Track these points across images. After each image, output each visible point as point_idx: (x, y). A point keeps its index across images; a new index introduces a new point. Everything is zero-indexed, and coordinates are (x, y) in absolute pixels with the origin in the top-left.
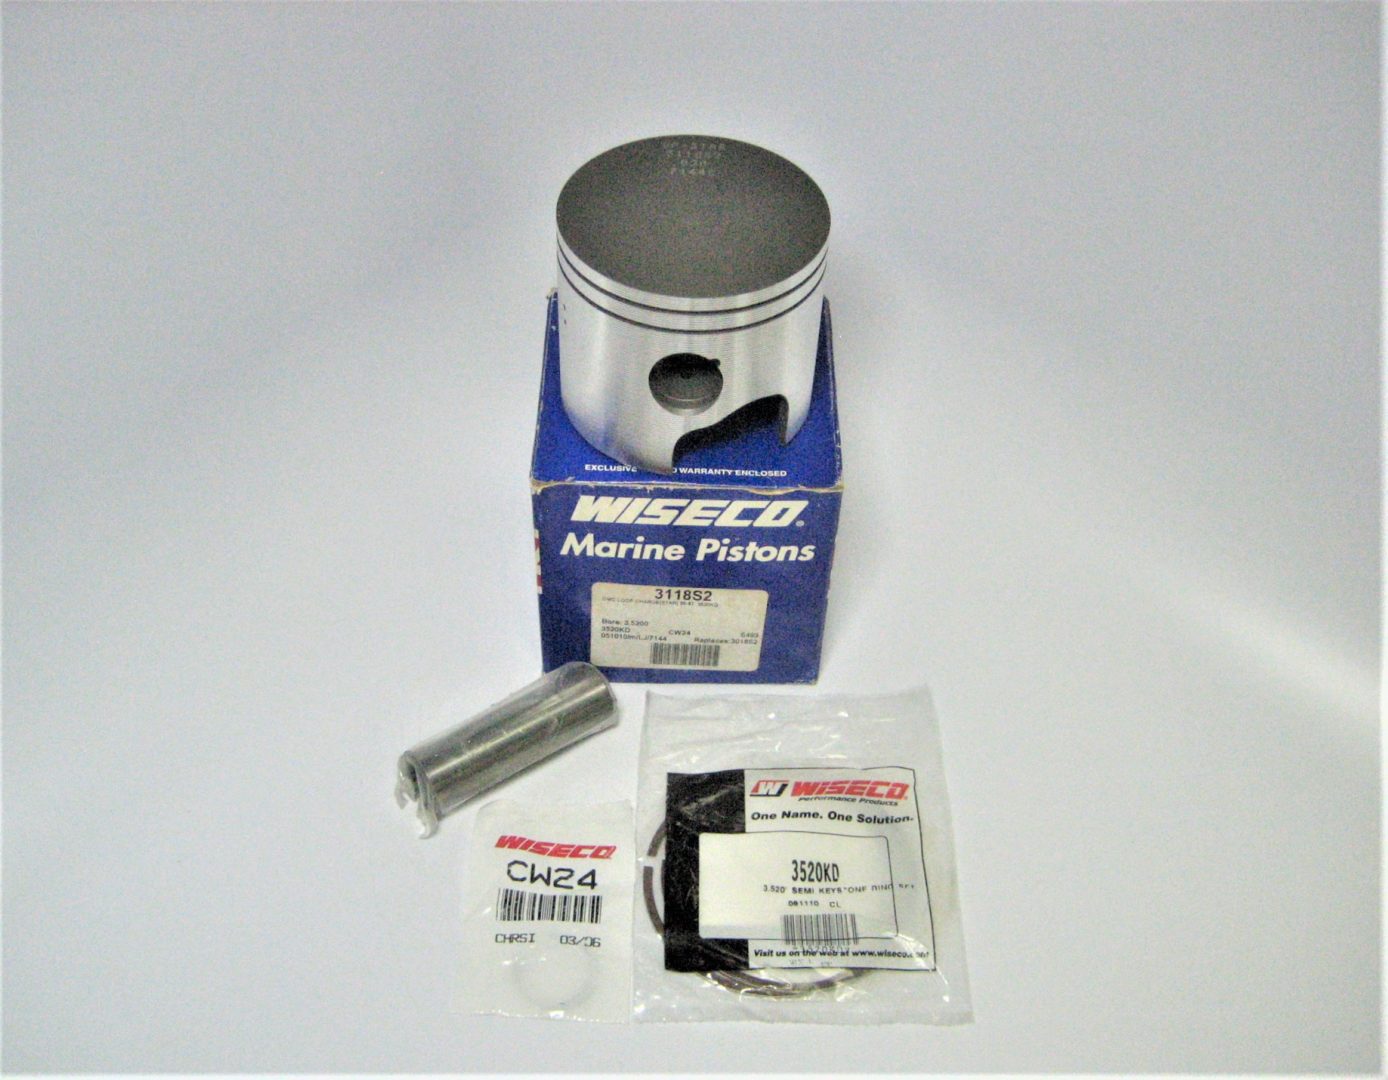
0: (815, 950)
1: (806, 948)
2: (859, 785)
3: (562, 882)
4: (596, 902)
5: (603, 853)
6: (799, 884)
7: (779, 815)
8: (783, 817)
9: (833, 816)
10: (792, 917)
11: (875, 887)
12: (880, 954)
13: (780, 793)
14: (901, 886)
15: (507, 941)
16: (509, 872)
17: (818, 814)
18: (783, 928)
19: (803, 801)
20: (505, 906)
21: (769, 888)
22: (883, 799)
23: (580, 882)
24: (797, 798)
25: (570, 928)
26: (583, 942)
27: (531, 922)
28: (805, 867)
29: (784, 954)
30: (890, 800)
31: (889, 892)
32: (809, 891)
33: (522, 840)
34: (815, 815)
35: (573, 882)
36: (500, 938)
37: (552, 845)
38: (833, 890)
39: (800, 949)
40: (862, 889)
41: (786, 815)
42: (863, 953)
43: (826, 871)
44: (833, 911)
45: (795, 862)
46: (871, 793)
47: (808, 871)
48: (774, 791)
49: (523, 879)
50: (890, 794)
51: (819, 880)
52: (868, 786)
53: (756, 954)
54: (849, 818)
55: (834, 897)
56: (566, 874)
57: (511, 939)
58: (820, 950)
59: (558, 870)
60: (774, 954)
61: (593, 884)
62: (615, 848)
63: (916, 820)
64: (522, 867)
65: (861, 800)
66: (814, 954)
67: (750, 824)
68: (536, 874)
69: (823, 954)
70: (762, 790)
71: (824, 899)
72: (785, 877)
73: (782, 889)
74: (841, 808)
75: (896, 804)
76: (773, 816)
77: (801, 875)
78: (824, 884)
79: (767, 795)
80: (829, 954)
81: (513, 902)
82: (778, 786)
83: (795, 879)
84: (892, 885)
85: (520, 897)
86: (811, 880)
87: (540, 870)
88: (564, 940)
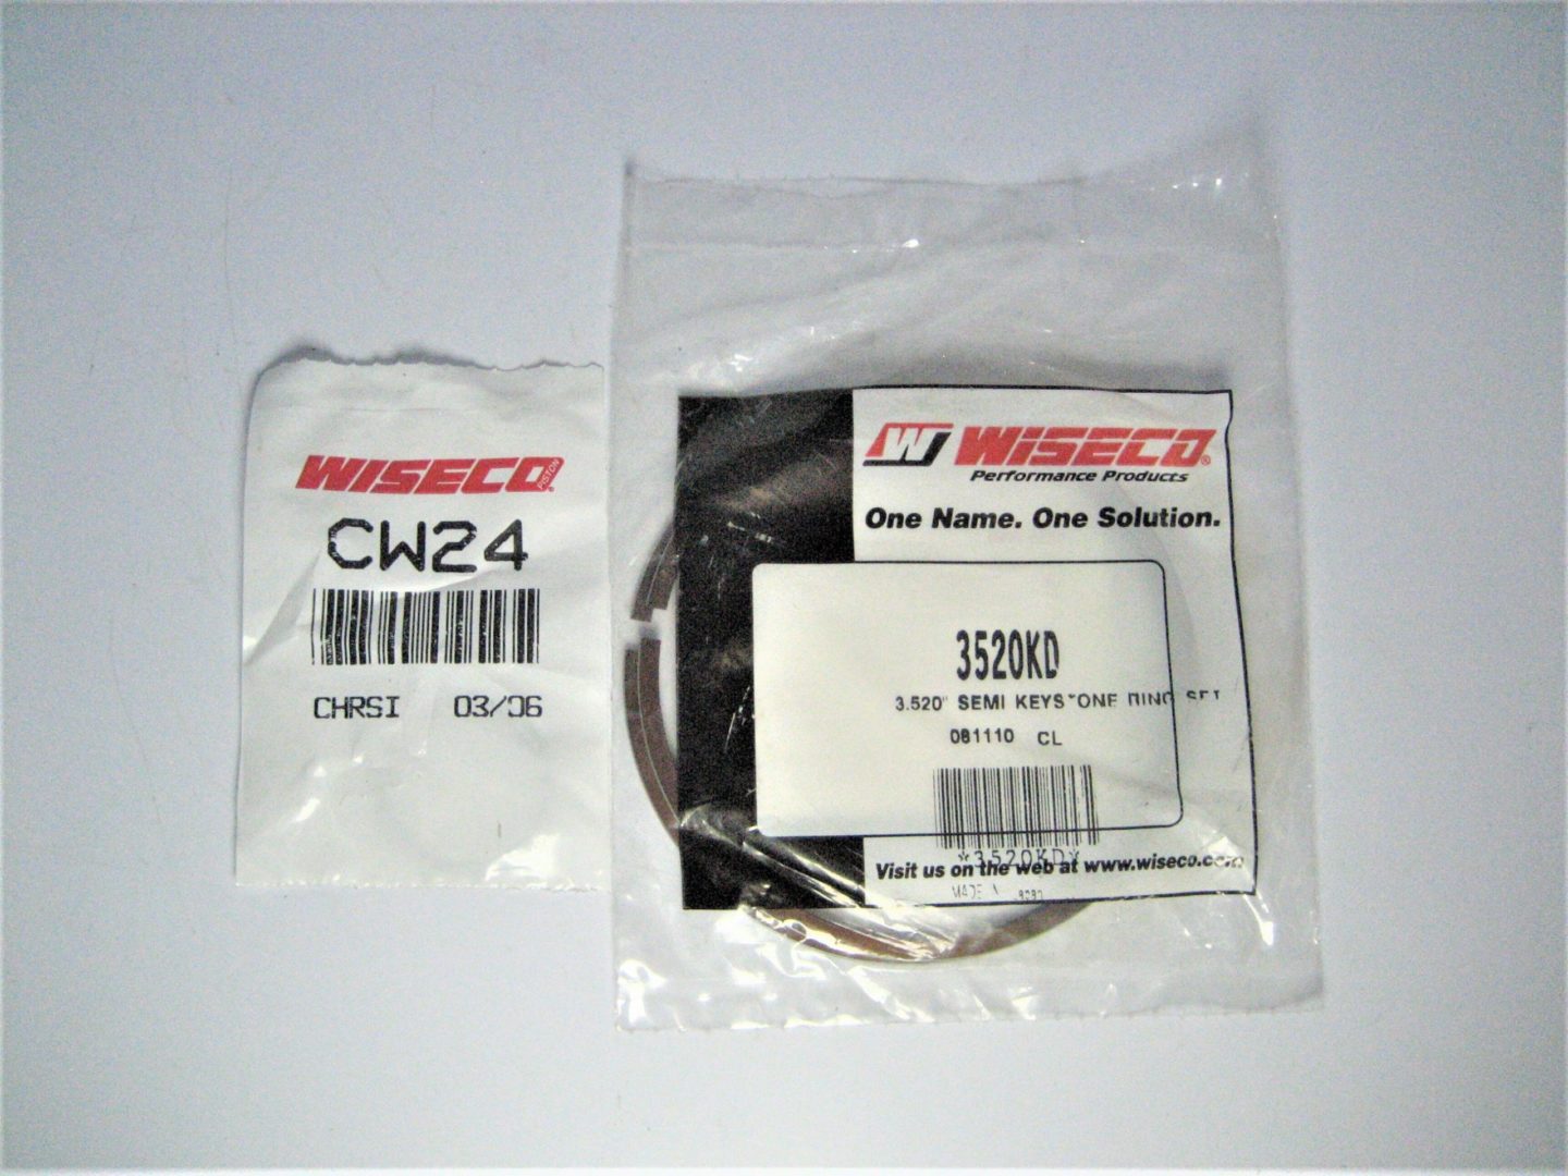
0: (1005, 859)
1: (988, 856)
2: (1105, 440)
3: (451, 558)
4: (528, 602)
5: (534, 475)
6: (973, 686)
7: (928, 518)
8: (935, 525)
9: (1046, 518)
10: (957, 773)
11: (1134, 698)
12: (1143, 864)
13: (928, 459)
14: (1190, 694)
15: (340, 713)
16: (332, 548)
17: (1011, 518)
18: (938, 801)
19: (980, 481)
20: (329, 632)
21: (907, 702)
22: (1156, 469)
23: (490, 554)
24: (970, 470)
25: (473, 677)
26: (506, 707)
27: (387, 666)
28: (986, 644)
29: (940, 871)
30: (1171, 470)
31: (1165, 708)
32: (995, 702)
33: (356, 464)
34: (1006, 520)
35: (473, 554)
36: (325, 708)
37: (422, 464)
38: (1046, 701)
39: (974, 861)
40: (1106, 700)
41: (942, 518)
42: (1108, 866)
43: (1031, 649)
44: (1043, 759)
45: (963, 636)
46: (1131, 456)
47: (992, 653)
48: (917, 453)
49: (365, 563)
50: (1173, 457)
51: (1017, 675)
52: (1125, 442)
53: (881, 874)
54: (1080, 520)
55: (1046, 718)
56: (457, 535)
57: (348, 709)
58: (1018, 860)
59: (439, 529)
60: (919, 872)
61: (518, 558)
62: (561, 461)
63: (1226, 521)
64: (360, 531)
65: (1107, 475)
66: (1003, 870)
67: (864, 538)
68: (392, 548)
69: (1023, 869)
70: (892, 451)
71: (1025, 723)
72: (940, 672)
73: (936, 703)
74: (1063, 498)
75: (1184, 478)
76: (913, 521)
77: (977, 664)
78: (1029, 685)
79: (903, 462)
80: (1036, 869)
81: (348, 617)
82: (929, 436)
83: (963, 675)
84: (1171, 693)
85: (361, 603)
86: (1000, 675)
87: (403, 533)
88: (463, 709)
